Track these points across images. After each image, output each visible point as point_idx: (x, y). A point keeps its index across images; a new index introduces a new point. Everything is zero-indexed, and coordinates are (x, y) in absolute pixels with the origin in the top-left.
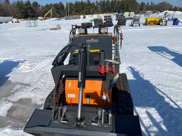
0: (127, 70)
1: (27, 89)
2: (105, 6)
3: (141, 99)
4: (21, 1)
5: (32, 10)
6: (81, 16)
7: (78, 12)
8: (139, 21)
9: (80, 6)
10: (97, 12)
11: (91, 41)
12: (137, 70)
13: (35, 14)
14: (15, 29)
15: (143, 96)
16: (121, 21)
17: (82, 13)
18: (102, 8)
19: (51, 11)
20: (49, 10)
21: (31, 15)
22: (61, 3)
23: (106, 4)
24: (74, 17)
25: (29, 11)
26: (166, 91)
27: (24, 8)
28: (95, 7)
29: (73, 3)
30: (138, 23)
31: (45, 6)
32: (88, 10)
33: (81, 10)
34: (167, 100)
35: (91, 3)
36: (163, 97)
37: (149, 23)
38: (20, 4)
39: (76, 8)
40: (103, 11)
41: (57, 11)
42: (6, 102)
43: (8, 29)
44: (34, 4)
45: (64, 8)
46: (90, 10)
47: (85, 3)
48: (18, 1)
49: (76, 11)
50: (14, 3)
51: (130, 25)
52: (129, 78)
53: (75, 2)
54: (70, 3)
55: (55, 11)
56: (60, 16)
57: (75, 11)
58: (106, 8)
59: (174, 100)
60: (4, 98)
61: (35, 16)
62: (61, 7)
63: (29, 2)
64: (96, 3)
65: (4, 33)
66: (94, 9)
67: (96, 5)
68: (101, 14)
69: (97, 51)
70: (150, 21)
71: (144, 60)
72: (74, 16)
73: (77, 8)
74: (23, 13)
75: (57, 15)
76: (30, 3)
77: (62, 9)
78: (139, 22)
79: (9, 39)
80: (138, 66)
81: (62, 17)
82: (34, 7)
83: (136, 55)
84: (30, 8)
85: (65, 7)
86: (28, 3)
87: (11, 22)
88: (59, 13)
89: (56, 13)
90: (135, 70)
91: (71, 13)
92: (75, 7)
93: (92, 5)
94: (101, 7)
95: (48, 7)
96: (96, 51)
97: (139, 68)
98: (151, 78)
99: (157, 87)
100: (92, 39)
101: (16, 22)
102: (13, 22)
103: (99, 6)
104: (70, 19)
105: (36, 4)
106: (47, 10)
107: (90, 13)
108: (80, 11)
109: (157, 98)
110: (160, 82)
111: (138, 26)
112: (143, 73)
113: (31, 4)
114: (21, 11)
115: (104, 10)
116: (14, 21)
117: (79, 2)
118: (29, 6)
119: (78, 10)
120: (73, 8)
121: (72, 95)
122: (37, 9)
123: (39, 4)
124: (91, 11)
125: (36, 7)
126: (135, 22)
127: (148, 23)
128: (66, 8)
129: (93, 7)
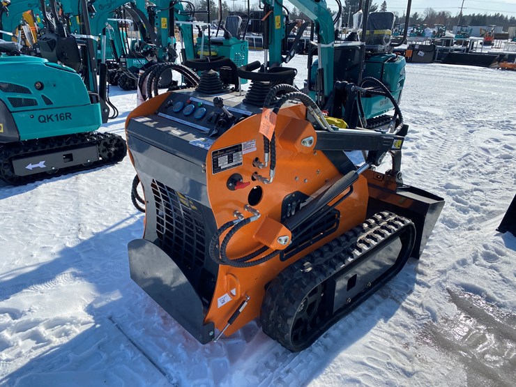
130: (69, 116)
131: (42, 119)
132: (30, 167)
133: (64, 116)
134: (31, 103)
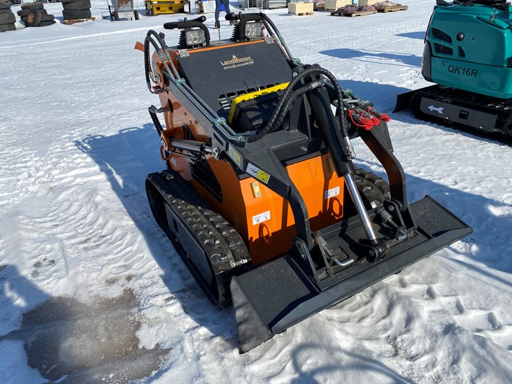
8: (132, 4)
11: (235, 64)
16: (74, 6)
30: (129, 8)
37: (158, 9)
51: (105, 18)
70: (158, 2)
78: (132, 7)
100: (234, 56)
111: (134, 18)
121: (263, 214)
126: (121, 8)
127: (155, 9)
130: (475, 74)
131: (451, 68)
132: (431, 108)
133: (471, 71)
134: (449, 51)
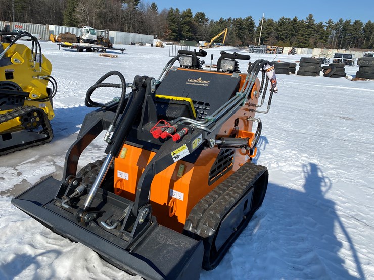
0: (300, 169)
1: (92, 153)
2: (348, 32)
3: (281, 231)
4: (177, 9)
5: (191, 27)
6: (285, 48)
7: (282, 39)
9: (290, 27)
10: (325, 45)
11: (195, 83)
12: (322, 175)
13: (195, 34)
14: (148, 57)
15: (292, 227)
16: (367, 69)
17: (289, 43)
18: (340, 37)
19: (224, 33)
20: (223, 30)
21: (188, 36)
22: (250, 17)
23: (352, 28)
24: (268, 49)
25: (186, 27)
26: (360, 234)
27: (179, 21)
28: (323, 34)
29: (275, 21)
31: (217, 22)
32: (306, 37)
33: (289, 36)
34: (344, 253)
35: (315, 23)
36: (340, 245)
38: (173, 15)
39: (279, 31)
40: (339, 43)
41: (239, 34)
42: (49, 164)
43: (137, 55)
44: (198, 17)
45: (255, 28)
46: (309, 38)
47: (302, 22)
48: (172, 8)
49: (278, 38)
50: (164, 11)
52: (293, 184)
53: (280, 19)
54: (269, 20)
55: (234, 33)
56: (243, 44)
57: (275, 38)
58: (350, 37)
59: (363, 259)
60: (49, 158)
61: (194, 39)
62: (248, 26)
63: (189, 11)
64: (327, 25)
65: (126, 61)
66: (320, 37)
67: (326, 28)
68: (331, 50)
69: (184, 100)
71: (361, 159)
72: (269, 47)
73: (281, 31)
74: (174, 31)
75: (237, 41)
76: (191, 13)
77: (250, 30)
79: (127, 71)
80: (334, 166)
81: (245, 46)
82: (196, 21)
83: (349, 145)
84: (189, 23)
85: (257, 26)
86: (188, 14)
87: (150, 45)
88: (240, 39)
89: (235, 37)
90: (320, 174)
91: (266, 40)
92: (277, 30)
93: (316, 29)
94: (338, 35)
95: (223, 24)
96: (182, 99)
97: (333, 171)
98: (344, 200)
99: (342, 219)
100: (200, 78)
101: (157, 46)
102: (152, 46)
103: (334, 32)
104: (259, 52)
105: (201, 16)
106: (219, 30)
107: (307, 45)
108: (286, 38)
109: (324, 241)
110: (362, 214)
112: (333, 185)
113: (191, 16)
114: (172, 27)
115: (344, 41)
116: (154, 44)
117: (289, 19)
118: (188, 19)
119: (282, 37)
120: (272, 29)
121: (124, 173)
122: (200, 25)
123: (206, 17)
124: (312, 41)
125: (200, 22)
128: (257, 30)
129: (318, 32)
